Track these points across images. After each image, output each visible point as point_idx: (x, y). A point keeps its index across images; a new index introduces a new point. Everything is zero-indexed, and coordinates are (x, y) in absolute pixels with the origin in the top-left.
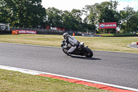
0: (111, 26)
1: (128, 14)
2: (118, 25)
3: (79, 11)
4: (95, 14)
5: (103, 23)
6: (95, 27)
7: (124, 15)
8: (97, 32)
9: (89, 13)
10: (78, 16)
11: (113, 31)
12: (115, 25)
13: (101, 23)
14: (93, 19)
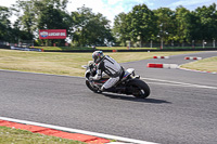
0: (57, 34)
1: (83, 18)
2: (68, 33)
3: (6, 9)
4: (33, 15)
5: (45, 30)
6: (32, 36)
7: (77, 18)
8: (36, 44)
9: (22, 13)
10: (4, 17)
11: (61, 43)
12: (63, 34)
13: (41, 29)
14: (28, 23)
